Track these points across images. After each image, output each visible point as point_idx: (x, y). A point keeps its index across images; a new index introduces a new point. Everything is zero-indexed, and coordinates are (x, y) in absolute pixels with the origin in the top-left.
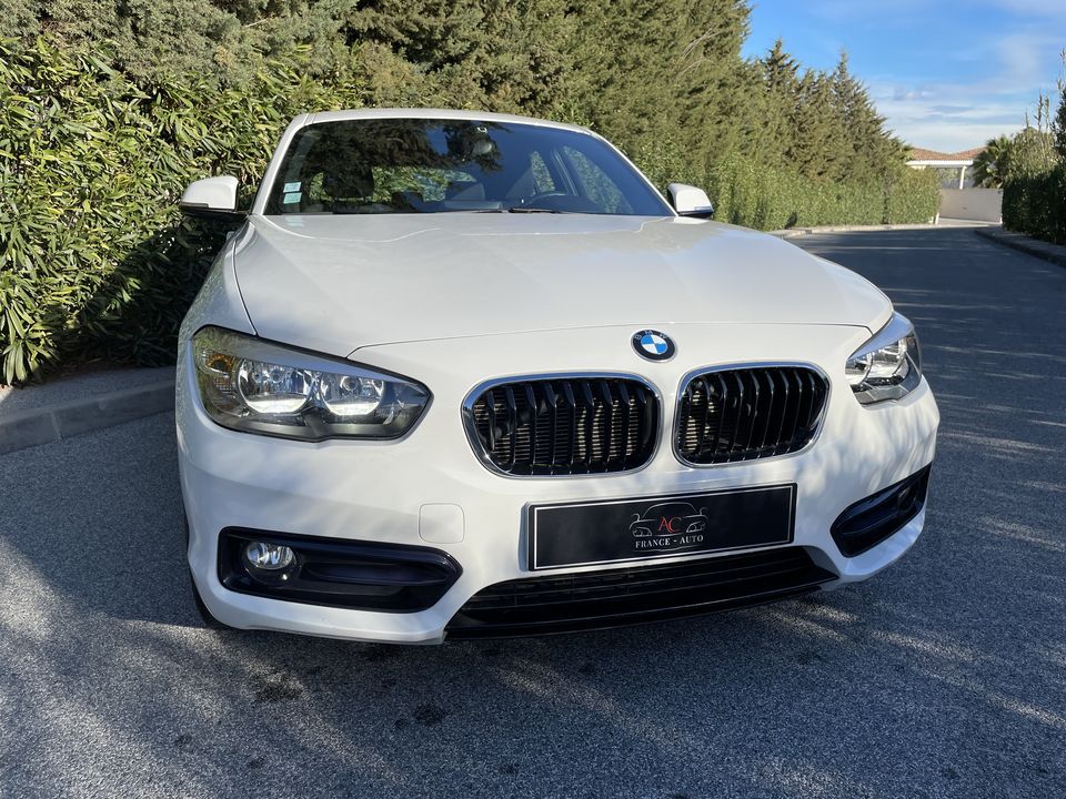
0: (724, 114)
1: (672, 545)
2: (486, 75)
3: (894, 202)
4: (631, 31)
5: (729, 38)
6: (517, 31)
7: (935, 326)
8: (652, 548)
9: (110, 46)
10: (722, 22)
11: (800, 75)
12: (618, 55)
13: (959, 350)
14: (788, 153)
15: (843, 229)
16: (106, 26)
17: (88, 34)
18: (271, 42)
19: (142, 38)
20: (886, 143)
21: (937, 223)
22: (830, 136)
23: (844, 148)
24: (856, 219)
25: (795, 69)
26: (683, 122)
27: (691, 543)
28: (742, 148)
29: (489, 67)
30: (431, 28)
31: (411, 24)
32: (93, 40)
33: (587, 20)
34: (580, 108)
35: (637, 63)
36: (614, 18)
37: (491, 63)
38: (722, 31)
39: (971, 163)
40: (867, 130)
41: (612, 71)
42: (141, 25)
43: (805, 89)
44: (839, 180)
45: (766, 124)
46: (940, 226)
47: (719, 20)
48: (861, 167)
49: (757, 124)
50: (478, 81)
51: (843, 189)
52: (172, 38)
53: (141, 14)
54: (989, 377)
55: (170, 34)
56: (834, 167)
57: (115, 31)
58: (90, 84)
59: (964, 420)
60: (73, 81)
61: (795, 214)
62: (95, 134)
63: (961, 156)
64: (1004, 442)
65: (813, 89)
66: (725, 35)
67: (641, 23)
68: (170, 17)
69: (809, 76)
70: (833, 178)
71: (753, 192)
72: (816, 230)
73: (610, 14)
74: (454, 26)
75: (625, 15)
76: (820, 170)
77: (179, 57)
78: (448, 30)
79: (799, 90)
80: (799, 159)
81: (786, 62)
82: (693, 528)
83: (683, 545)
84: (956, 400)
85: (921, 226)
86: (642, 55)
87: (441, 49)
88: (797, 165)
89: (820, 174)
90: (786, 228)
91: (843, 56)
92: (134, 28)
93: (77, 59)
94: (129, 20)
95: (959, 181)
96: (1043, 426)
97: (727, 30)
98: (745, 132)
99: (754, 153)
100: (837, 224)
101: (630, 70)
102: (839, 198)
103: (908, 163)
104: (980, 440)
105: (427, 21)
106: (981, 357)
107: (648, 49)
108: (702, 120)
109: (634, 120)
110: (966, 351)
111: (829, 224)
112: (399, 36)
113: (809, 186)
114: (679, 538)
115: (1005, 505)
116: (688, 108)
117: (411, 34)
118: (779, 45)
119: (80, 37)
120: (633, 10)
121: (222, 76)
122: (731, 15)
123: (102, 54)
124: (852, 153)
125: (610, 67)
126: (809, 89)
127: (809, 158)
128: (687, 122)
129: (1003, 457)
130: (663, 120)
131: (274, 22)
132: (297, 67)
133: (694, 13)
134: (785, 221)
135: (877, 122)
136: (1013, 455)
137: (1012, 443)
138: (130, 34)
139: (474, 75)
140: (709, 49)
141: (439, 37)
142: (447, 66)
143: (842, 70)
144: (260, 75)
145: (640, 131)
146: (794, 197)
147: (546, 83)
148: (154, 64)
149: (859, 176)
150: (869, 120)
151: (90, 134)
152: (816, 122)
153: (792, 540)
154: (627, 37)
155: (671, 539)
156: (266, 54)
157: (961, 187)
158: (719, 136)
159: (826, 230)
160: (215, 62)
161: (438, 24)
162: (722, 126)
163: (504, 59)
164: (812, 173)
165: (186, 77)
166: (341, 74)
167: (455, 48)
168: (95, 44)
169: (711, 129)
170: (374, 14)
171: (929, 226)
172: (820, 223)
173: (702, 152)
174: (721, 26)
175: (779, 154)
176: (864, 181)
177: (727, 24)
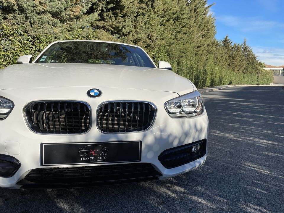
0: (208, 53)
1: (95, 159)
2: (135, 40)
3: (260, 79)
4: (179, 30)
5: (209, 34)
6: (144, 29)
7: (260, 110)
8: (87, 160)
9: (23, 26)
10: (207, 29)
11: (232, 45)
12: (176, 36)
13: (263, 116)
14: (229, 65)
15: (245, 86)
16: (22, 22)
17: (17, 23)
18: (71, 28)
19: (32, 25)
20: (257, 63)
21: (272, 85)
22: (241, 60)
23: (245, 64)
24: (249, 83)
25: (231, 43)
26: (196, 55)
27: (102, 159)
28: (214, 63)
29: (135, 37)
30: (119, 26)
31: (113, 25)
32: (19, 25)
33: (166, 27)
34: (164, 50)
35: (181, 39)
36: (174, 27)
37: (136, 36)
38: (207, 32)
39: (283, 69)
40: (252, 59)
41: (174, 41)
42: (32, 22)
43: (234, 48)
44: (244, 72)
45: (222, 57)
46: (274, 86)
47: (206, 29)
48: (250, 69)
49: (219, 57)
50: (133, 41)
51: (245, 75)
52: (41, 25)
53: (32, 19)
54: (269, 123)
55: (40, 24)
56: (242, 68)
57: (25, 23)
58: (17, 36)
59: (255, 134)
60: (12, 35)
61: (231, 81)
62: (17, 49)
63: (280, 67)
64: (264, 141)
65: (237, 48)
66: (208, 33)
67: (182, 28)
68: (40, 20)
69: (235, 45)
70: (242, 72)
71: (218, 75)
72: (237, 86)
73: (173, 26)
74: (124, 26)
75: (177, 26)
76: (238, 69)
77: (43, 30)
78: (123, 27)
79: (232, 48)
80: (232, 67)
81: (229, 41)
82: (102, 154)
83: (99, 160)
84: (255, 129)
85: (268, 86)
86: (182, 37)
87: (121, 32)
88: (231, 68)
89: (238, 70)
90: (229, 85)
91: (245, 40)
92: (30, 22)
93: (14, 29)
94: (28, 21)
95: (279, 74)
96: (279, 137)
97: (209, 32)
98: (216, 58)
99: (218, 64)
100: (244, 84)
101: (179, 41)
102: (244, 77)
103: (264, 68)
104: (257, 140)
105: (118, 25)
106: (270, 118)
107: (184, 35)
108: (202, 54)
109: (180, 54)
110: (265, 116)
111: (241, 84)
112: (110, 28)
113: (235, 74)
114: (97, 157)
115: (255, 159)
116: (197, 51)
117: (113, 28)
118: (227, 37)
119: (15, 24)
120: (180, 25)
121: (56, 36)
122: (210, 28)
123: (21, 29)
124: (248, 65)
125: (173, 39)
126: (235, 48)
127: (235, 66)
128: (197, 55)
129: (262, 145)
130: (189, 53)
131: (71, 23)
132: (78, 35)
133: (199, 27)
134: (228, 83)
135: (255, 57)
136: (265, 145)
137: (267, 142)
138: (29, 24)
139: (131, 39)
140: (204, 36)
141: (121, 28)
142: (123, 37)
143: (245, 44)
144: (67, 36)
145: (182, 57)
146: (231, 76)
147: (153, 42)
148: (36, 32)
149: (250, 71)
150: (253, 57)
151: (16, 49)
152: (237, 57)
153: (140, 160)
154: (179, 32)
155: (94, 157)
156: (69, 31)
157: (280, 75)
158: (207, 59)
159: (240, 86)
160: (53, 32)
161: (121, 25)
162: (208, 56)
163: (140, 36)
164: (236, 70)
165: (45, 36)
166: (91, 37)
167: (125, 31)
168: (19, 26)
169: (204, 57)
170: (104, 22)
171: (271, 85)
172: (238, 84)
173: (202, 63)
174: (207, 31)
175: (226, 65)
176: (251, 73)
177: (209, 30)
